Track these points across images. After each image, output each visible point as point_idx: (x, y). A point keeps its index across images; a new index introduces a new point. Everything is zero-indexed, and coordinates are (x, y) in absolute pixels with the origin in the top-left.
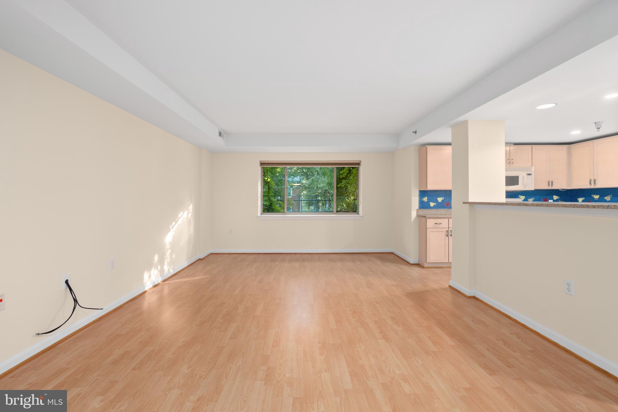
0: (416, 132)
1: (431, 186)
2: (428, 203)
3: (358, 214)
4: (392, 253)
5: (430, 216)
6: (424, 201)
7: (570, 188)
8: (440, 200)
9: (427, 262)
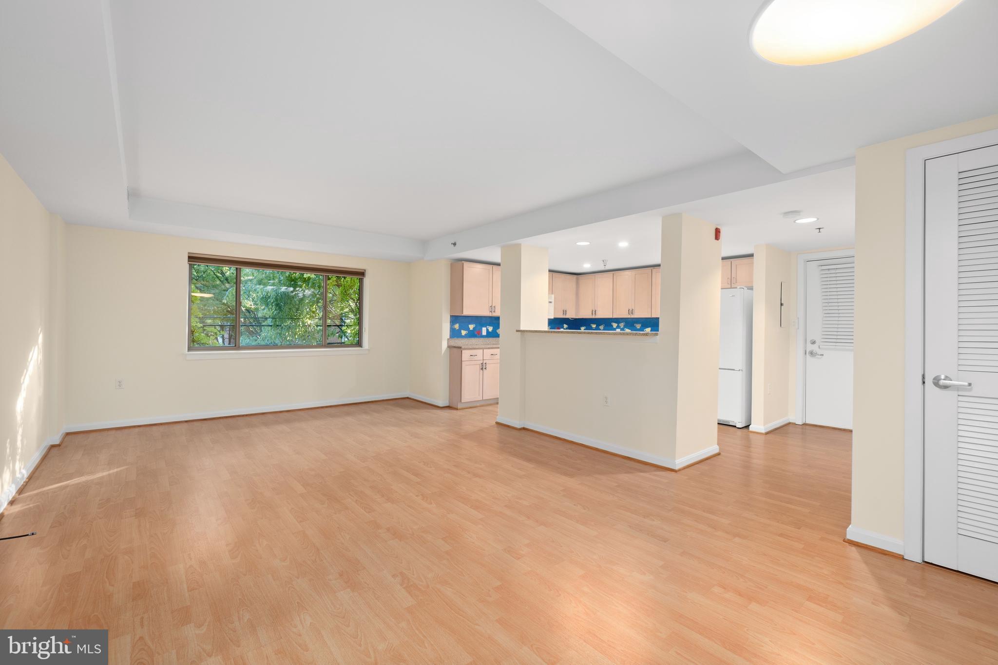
0: (455, 244)
1: (469, 310)
2: (459, 331)
3: (362, 347)
4: (408, 398)
5: (466, 347)
6: (455, 329)
7: (577, 318)
8: (471, 327)
9: (462, 402)
